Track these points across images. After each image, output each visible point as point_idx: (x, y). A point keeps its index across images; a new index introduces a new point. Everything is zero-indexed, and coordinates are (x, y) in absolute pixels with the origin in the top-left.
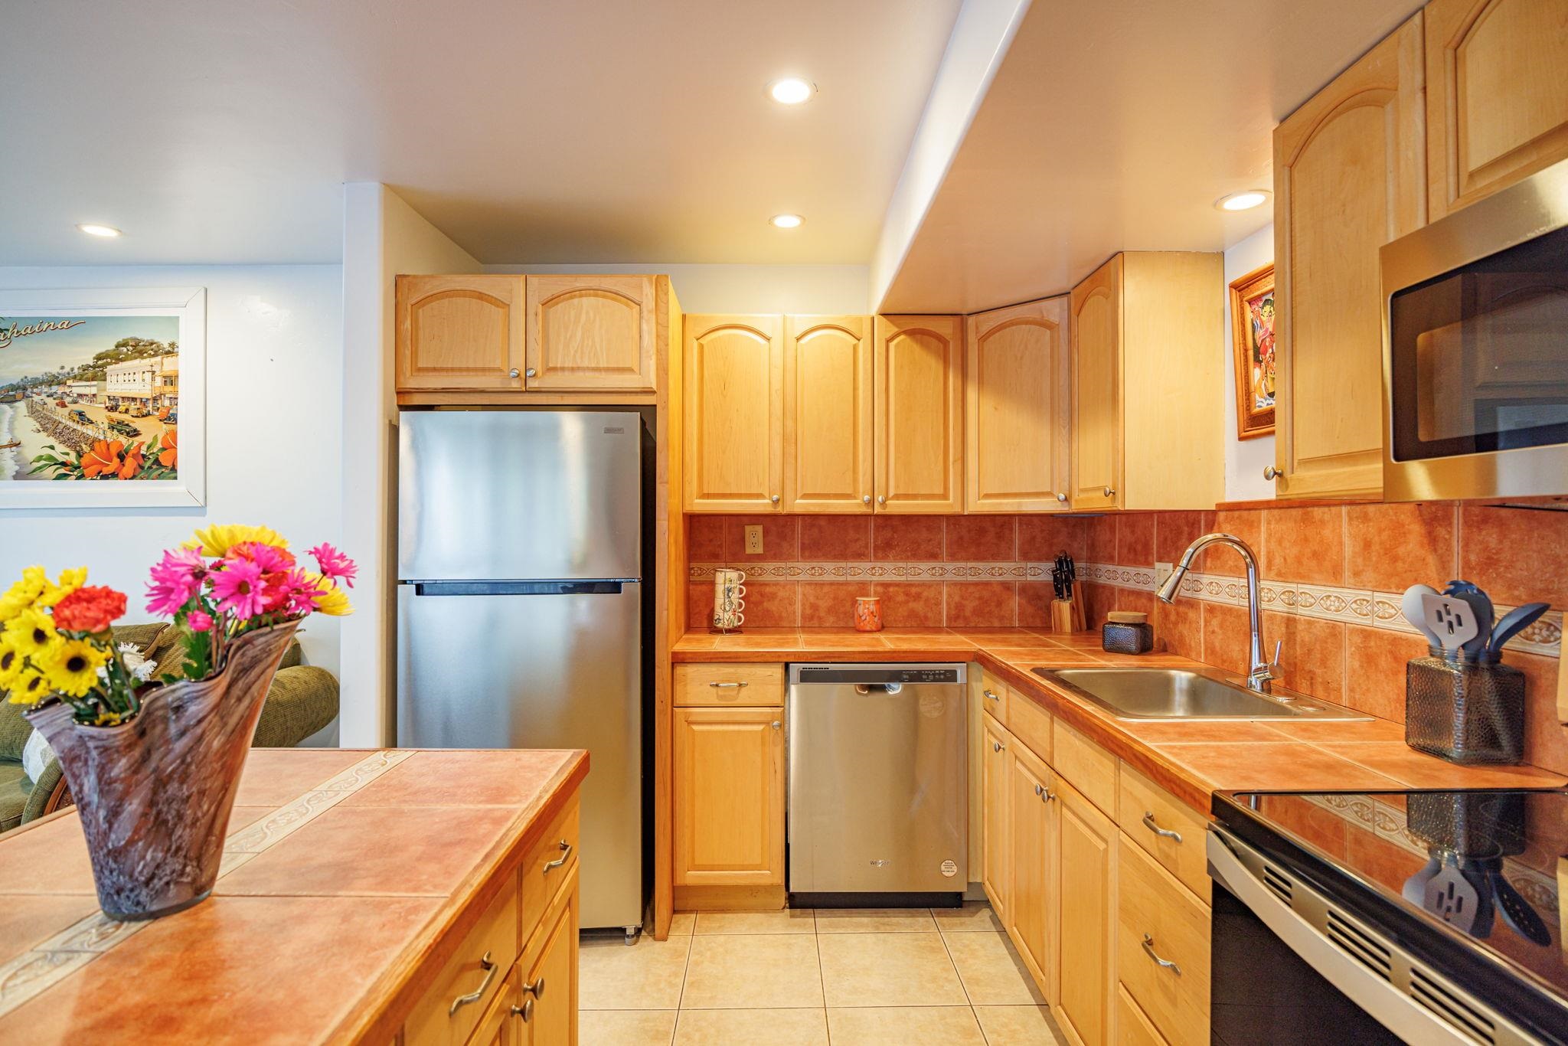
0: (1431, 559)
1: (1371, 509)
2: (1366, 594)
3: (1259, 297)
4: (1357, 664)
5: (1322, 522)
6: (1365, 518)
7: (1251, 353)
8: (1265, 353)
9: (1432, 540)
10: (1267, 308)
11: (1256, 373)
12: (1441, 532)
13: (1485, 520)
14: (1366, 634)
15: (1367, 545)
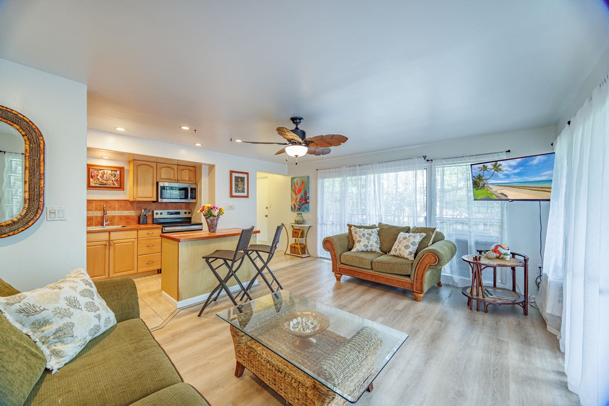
0: (132, 207)
1: (121, 202)
2: (121, 211)
3: (94, 169)
4: (118, 220)
5: (111, 203)
6: (120, 203)
7: (90, 176)
8: (95, 177)
9: (132, 205)
10: (96, 171)
11: (91, 180)
12: (133, 204)
13: (139, 203)
14: (120, 216)
15: (121, 206)
